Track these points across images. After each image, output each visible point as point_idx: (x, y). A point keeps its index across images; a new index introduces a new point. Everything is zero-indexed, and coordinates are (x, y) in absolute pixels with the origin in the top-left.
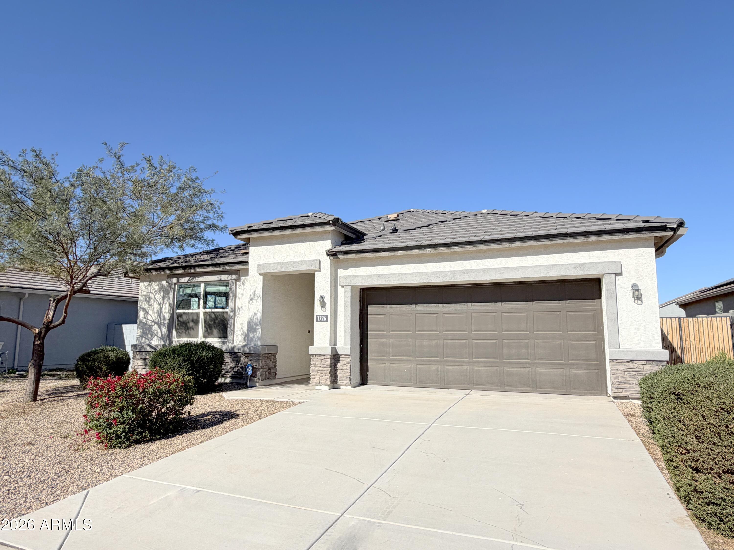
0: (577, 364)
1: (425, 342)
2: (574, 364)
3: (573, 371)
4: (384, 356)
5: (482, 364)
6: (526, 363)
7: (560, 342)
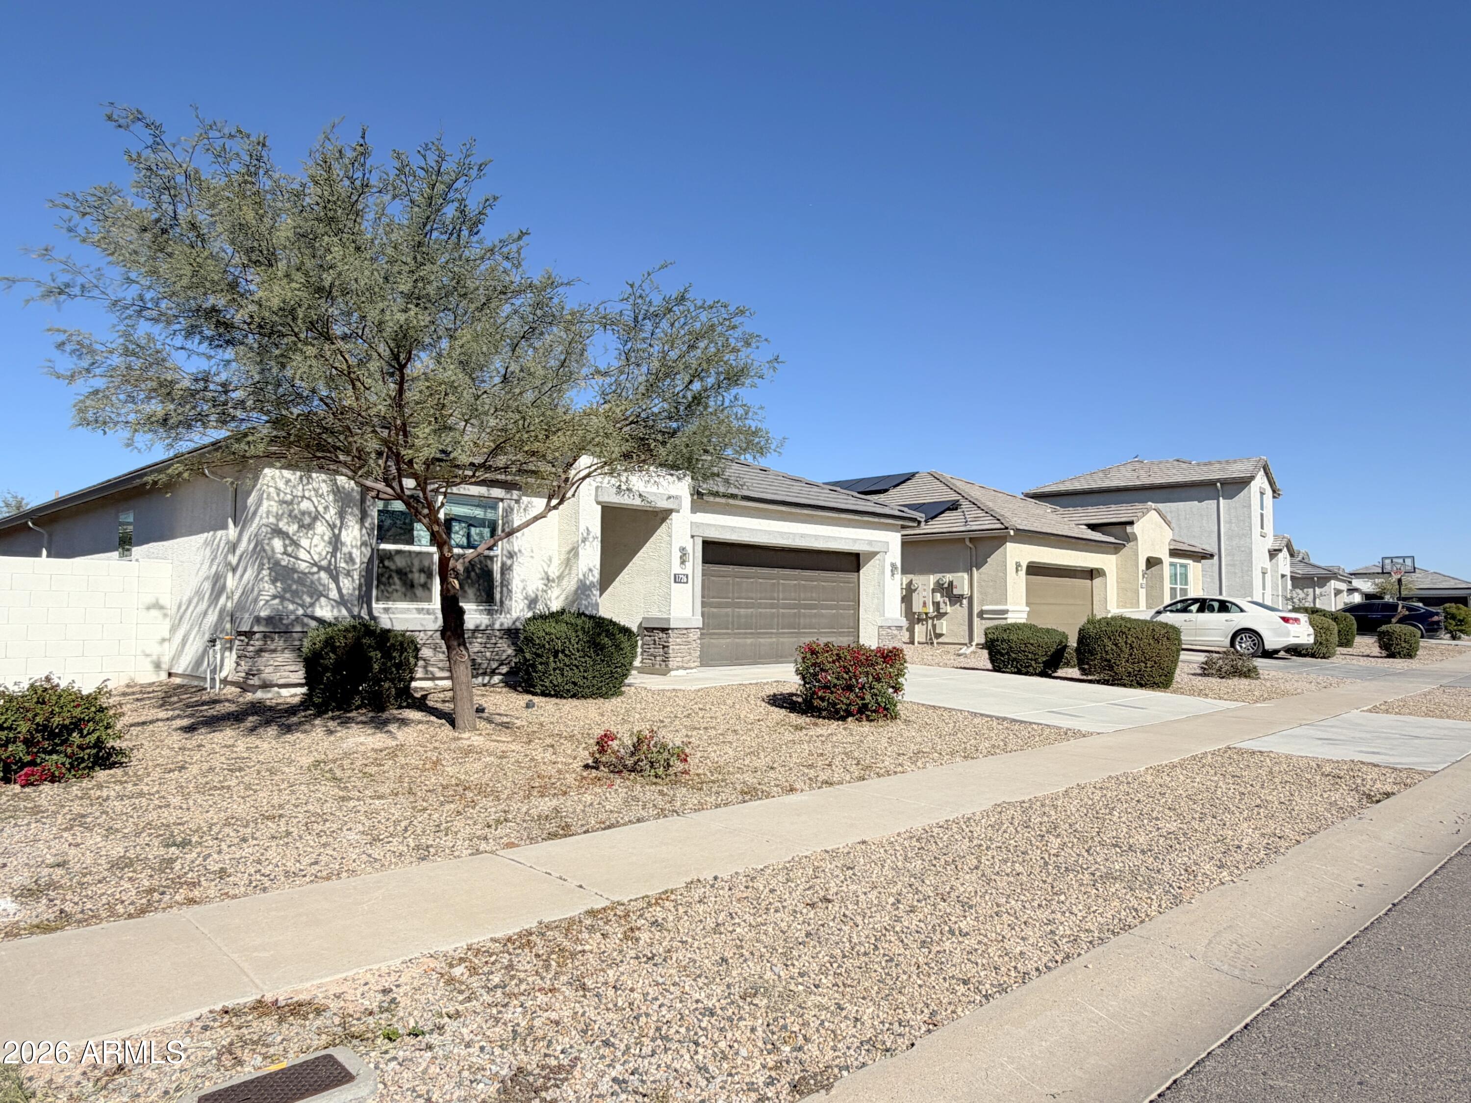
7: (834, 611)
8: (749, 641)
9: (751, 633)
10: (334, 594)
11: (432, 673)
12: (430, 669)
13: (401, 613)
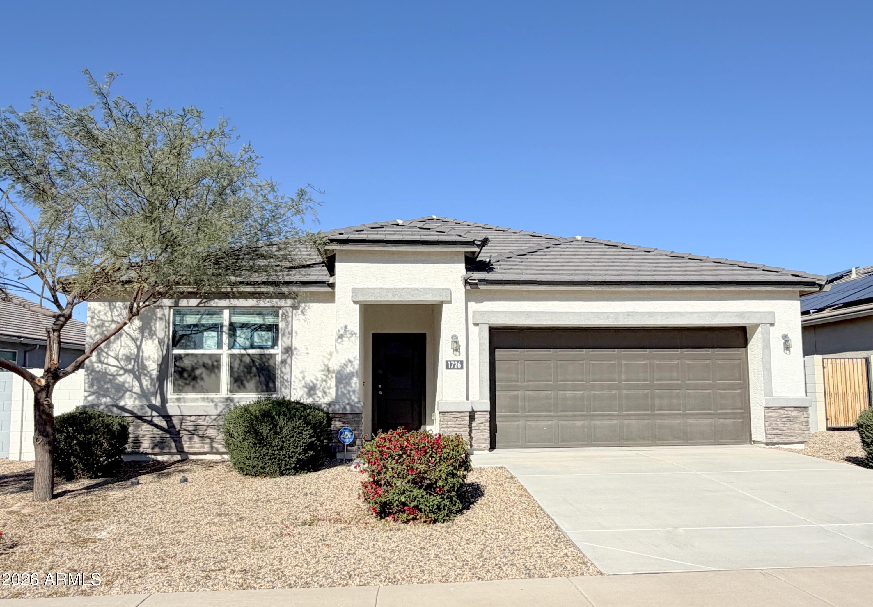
0: (725, 413)
1: (569, 393)
2: (722, 414)
3: (721, 420)
4: (518, 412)
5: (633, 417)
6: (678, 414)
7: (709, 391)
8: (579, 423)
9: (581, 416)
10: (137, 389)
11: (216, 449)
12: (215, 445)
13: (192, 401)
